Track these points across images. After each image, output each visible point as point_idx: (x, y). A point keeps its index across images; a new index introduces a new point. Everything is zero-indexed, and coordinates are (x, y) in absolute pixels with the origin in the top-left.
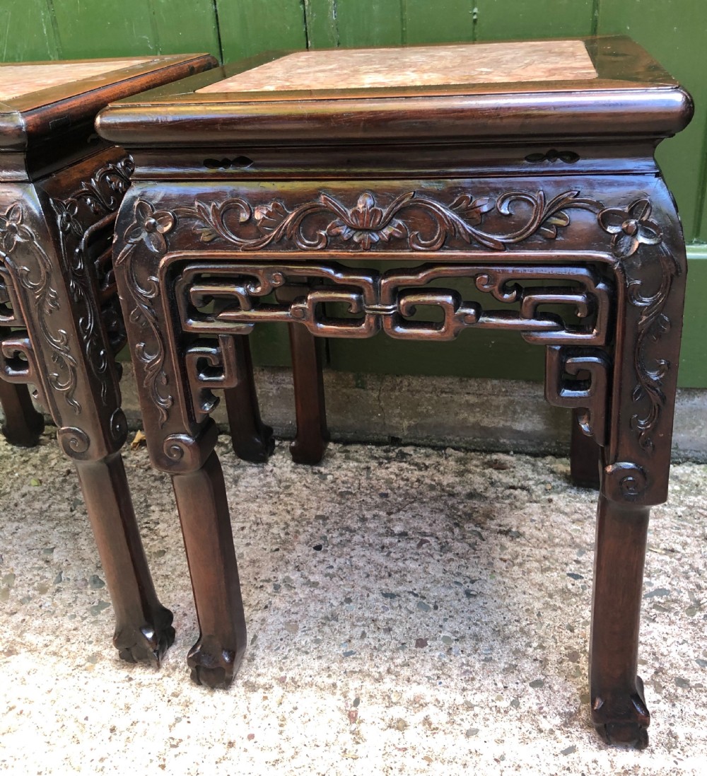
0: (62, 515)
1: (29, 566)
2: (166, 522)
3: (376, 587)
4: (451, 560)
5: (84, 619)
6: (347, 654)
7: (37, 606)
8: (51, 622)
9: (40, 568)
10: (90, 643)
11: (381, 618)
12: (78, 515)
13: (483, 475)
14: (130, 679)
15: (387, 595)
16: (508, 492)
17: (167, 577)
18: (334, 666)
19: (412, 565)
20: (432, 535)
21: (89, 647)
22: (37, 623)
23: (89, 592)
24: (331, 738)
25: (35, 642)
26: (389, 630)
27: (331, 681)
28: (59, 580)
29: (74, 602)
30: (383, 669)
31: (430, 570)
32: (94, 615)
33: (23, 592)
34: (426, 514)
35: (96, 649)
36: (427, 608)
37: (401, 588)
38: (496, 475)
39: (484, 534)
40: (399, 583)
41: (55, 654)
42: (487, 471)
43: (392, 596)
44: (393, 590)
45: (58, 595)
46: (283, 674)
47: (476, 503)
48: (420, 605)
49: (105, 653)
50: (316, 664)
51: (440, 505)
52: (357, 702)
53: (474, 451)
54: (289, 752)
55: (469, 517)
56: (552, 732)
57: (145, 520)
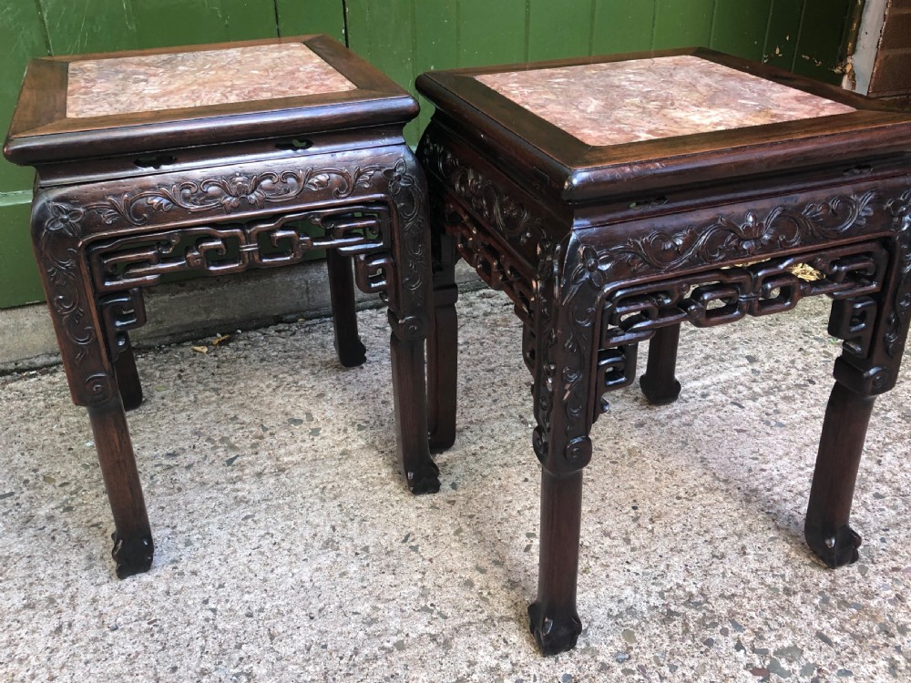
0: (213, 399)
1: (231, 430)
2: (302, 380)
3: (478, 368)
4: (506, 346)
5: (313, 439)
6: (495, 401)
7: (269, 444)
8: (292, 448)
9: (243, 428)
10: (334, 447)
11: (496, 380)
12: (227, 395)
13: (484, 303)
14: (383, 452)
15: (489, 371)
16: (505, 307)
17: (341, 404)
18: (493, 407)
19: (489, 354)
20: (483, 338)
21: (336, 449)
22: (282, 451)
23: (297, 427)
24: (524, 434)
25: (294, 459)
26: (505, 385)
27: (499, 413)
28: (265, 429)
29: (293, 434)
30: (520, 400)
31: (500, 353)
32: (317, 435)
33: (248, 442)
34: (470, 330)
35: (341, 449)
36: (516, 370)
37: (493, 366)
38: (490, 301)
39: (513, 329)
40: (490, 363)
41: (315, 460)
42: (485, 300)
43: (492, 370)
44: (489, 367)
45: (276, 436)
46: (469, 420)
47: (492, 317)
48: (510, 370)
49: (349, 448)
50: (483, 409)
51: (473, 323)
52: (521, 417)
53: (466, 291)
54: (509, 446)
55: (495, 324)
56: (622, 396)
57: (285, 383)
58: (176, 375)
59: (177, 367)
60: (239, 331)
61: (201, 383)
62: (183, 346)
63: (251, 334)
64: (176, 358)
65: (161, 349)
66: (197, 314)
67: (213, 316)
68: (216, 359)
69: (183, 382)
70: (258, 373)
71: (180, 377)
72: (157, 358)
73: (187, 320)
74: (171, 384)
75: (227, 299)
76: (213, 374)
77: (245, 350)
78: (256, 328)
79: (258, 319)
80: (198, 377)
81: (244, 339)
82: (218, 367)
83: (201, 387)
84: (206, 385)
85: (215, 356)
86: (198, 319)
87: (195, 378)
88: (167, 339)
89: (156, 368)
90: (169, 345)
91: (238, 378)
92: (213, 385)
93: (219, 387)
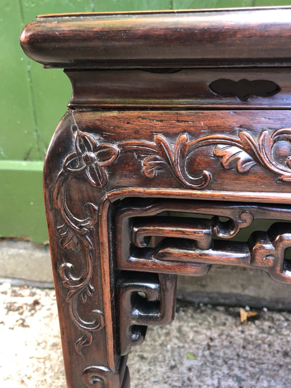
58: (205, 343)
59: (209, 333)
60: (265, 309)
61: (226, 363)
62: (217, 310)
63: (276, 316)
64: (209, 322)
65: (199, 307)
66: (234, 287)
67: (247, 292)
68: (243, 336)
69: (211, 354)
70: (282, 373)
71: (209, 347)
72: (195, 315)
73: (225, 290)
74: (200, 354)
75: (262, 281)
76: (238, 355)
77: (269, 334)
78: (280, 311)
79: (283, 303)
80: (225, 353)
81: (268, 320)
82: (244, 347)
83: (225, 370)
84: (230, 368)
85: (242, 332)
86: (235, 291)
87: (221, 354)
88: (206, 300)
89: (192, 328)
90: (205, 305)
91: (261, 371)
92: (237, 371)
93: (243, 377)
